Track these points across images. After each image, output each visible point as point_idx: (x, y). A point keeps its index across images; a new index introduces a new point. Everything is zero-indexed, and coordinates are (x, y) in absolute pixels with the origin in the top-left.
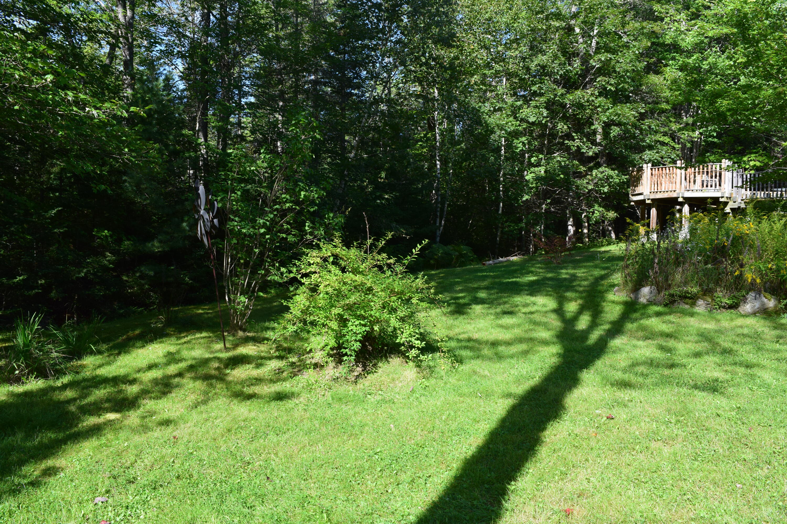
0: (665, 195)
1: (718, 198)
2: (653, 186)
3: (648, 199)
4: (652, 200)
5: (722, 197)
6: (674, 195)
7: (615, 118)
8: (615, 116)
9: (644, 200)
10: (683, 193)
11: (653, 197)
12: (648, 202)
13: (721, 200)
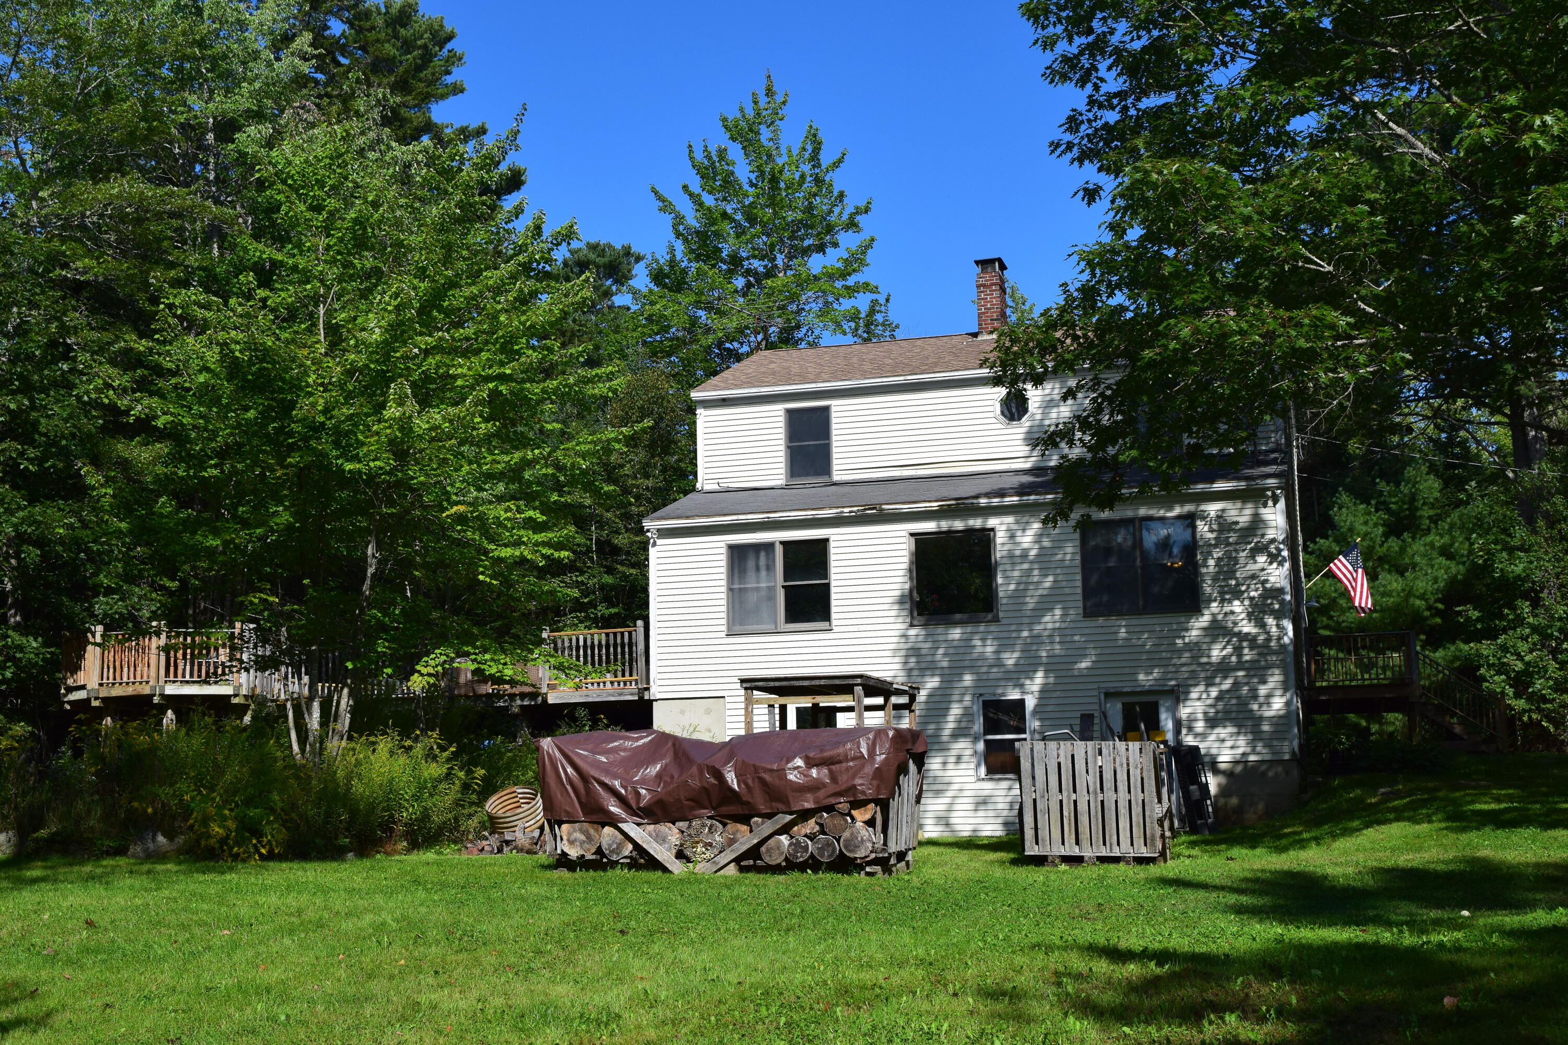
0: (130, 691)
1: (229, 696)
2: (105, 670)
3: (96, 698)
4: (104, 700)
5: (236, 696)
6: (147, 690)
7: (29, 530)
8: (30, 526)
9: (88, 700)
10: (163, 688)
11: (104, 693)
12: (95, 703)
13: (235, 701)
